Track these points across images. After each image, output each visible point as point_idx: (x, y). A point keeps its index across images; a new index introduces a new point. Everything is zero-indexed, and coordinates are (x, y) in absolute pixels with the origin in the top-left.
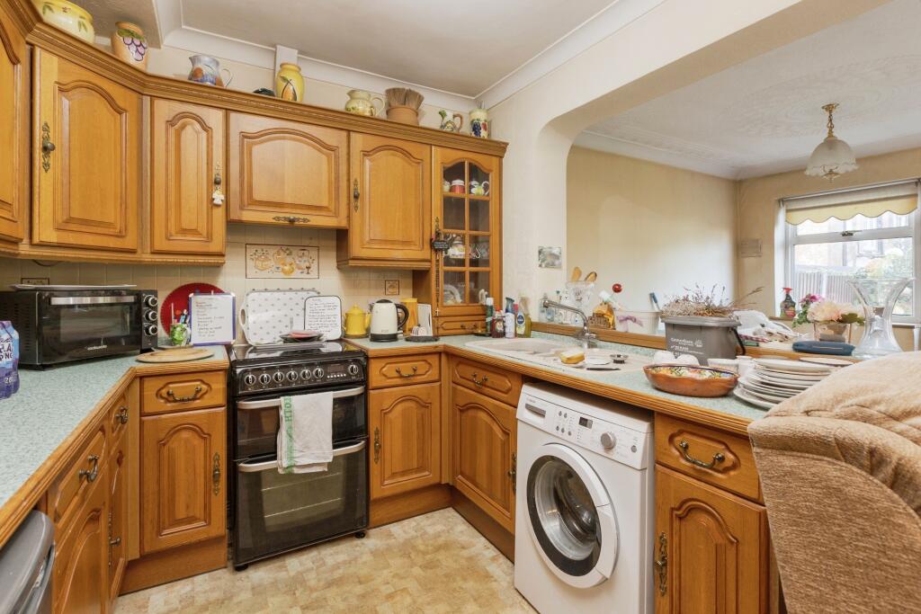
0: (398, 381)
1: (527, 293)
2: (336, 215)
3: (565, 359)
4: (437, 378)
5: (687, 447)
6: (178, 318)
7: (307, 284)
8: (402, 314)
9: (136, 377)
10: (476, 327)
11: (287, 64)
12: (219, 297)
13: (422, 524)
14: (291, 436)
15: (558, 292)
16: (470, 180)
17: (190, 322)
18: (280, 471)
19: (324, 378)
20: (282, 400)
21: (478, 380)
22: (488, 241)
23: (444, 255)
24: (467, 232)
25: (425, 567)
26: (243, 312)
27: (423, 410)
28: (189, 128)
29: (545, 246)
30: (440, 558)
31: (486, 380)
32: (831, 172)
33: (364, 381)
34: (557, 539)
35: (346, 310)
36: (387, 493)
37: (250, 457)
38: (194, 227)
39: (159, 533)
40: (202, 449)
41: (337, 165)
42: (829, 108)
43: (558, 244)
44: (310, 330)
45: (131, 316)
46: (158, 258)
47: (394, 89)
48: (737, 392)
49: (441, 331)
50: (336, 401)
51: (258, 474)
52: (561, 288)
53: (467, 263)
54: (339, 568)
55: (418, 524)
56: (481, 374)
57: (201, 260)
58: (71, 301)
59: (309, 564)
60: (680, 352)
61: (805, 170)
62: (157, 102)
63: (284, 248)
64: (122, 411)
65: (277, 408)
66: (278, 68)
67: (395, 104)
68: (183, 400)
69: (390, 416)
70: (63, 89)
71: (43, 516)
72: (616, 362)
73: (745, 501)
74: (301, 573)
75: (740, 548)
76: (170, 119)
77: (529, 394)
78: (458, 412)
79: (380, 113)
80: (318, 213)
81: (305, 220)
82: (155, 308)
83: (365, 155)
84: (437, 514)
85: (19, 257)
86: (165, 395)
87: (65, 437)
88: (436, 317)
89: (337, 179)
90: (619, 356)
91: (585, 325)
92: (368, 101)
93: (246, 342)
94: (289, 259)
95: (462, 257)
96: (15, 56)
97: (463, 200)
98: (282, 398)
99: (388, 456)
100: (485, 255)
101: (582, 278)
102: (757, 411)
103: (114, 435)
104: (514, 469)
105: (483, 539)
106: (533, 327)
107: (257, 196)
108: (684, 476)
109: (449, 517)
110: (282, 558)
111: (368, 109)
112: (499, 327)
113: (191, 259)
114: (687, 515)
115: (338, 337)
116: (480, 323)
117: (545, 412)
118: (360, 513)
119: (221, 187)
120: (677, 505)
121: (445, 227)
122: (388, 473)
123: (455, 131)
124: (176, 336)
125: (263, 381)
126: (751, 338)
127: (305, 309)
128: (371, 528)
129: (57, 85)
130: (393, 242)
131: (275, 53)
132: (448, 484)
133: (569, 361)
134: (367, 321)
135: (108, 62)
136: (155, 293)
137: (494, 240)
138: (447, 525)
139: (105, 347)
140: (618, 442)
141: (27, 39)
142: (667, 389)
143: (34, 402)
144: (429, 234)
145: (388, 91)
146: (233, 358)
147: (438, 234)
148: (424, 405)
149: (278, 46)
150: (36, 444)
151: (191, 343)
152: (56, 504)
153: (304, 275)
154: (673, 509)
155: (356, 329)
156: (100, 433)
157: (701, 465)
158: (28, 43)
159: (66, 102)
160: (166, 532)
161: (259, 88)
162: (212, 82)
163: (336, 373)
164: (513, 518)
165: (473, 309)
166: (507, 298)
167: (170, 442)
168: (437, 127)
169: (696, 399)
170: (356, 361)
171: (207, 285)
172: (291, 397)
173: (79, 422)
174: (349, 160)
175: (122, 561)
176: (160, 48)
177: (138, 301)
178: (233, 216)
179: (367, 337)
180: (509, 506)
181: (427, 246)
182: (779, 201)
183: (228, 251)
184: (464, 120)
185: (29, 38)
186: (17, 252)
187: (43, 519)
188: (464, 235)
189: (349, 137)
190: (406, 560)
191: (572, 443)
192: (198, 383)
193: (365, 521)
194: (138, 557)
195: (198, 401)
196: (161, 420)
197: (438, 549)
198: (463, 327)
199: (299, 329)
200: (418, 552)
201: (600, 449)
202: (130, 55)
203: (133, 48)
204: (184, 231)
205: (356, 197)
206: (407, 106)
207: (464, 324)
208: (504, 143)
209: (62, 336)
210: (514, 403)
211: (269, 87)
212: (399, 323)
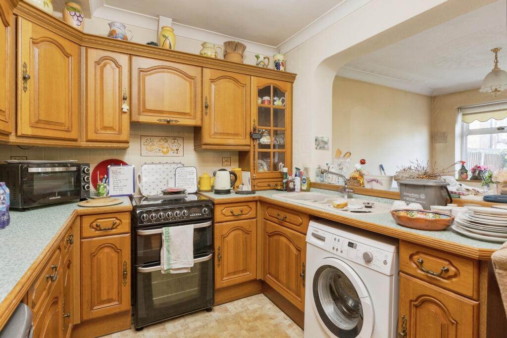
0: (232, 218)
1: (308, 166)
2: (195, 118)
3: (336, 206)
4: (255, 216)
5: (422, 262)
6: (101, 180)
7: (177, 160)
8: (233, 177)
9: (78, 216)
10: (277, 185)
11: (166, 27)
12: (125, 167)
13: (245, 303)
14: (169, 251)
15: (327, 164)
16: (274, 97)
17: (108, 182)
18: (163, 272)
19: (188, 216)
20: (164, 230)
21: (281, 217)
22: (284, 134)
23: (258, 142)
24: (272, 128)
25: (248, 330)
26: (139, 176)
27: (246, 235)
28: (108, 66)
29: (319, 136)
30: (257, 325)
31: (286, 217)
32: (496, 90)
33: (211, 218)
34: (332, 316)
35: (200, 175)
36: (225, 285)
37: (145, 264)
38: (111, 126)
39: (92, 308)
40: (117, 259)
41: (195, 87)
42: (496, 51)
43: (327, 135)
44: (179, 187)
45: (74, 179)
46: (91, 144)
47: (229, 42)
48: (453, 227)
49: (256, 188)
50: (195, 230)
51: (149, 274)
52: (329, 161)
53: (272, 147)
54: (197, 330)
55: (243, 304)
56: (283, 214)
57: (115, 145)
58: (40, 170)
59: (180, 328)
60: (410, 201)
61: (480, 89)
62: (90, 50)
63: (163, 138)
64: (70, 236)
65: (161, 235)
66: (160, 30)
67: (229, 50)
68: (105, 229)
69: (227, 239)
70: (35, 42)
71: (26, 306)
72: (366, 207)
73: (463, 298)
74: (175, 333)
75: (459, 327)
76: (97, 60)
77: (313, 227)
78: (267, 237)
79: (221, 56)
80: (184, 117)
81: (176, 121)
82: (88, 174)
83: (212, 82)
84: (254, 297)
85: (10, 144)
86: (95, 226)
87: (38, 255)
88: (253, 179)
89: (195, 96)
90: (368, 203)
91: (346, 184)
92: (214, 49)
93: (141, 194)
94: (166, 145)
95: (268, 143)
96: (6, 21)
97: (269, 109)
98: (164, 228)
99: (225, 263)
100: (282, 142)
101: (342, 156)
102: (469, 240)
103: (66, 251)
104: (304, 272)
105: (283, 313)
106: (312, 185)
107: (148, 107)
108: (420, 281)
109: (261, 300)
110: (163, 324)
111: (214, 54)
112: (291, 185)
113: (109, 145)
114: (421, 304)
115: (195, 191)
116: (279, 183)
117: (325, 238)
118: (208, 297)
119: (127, 101)
120: (415, 298)
121: (259, 125)
122: (225, 273)
123: (265, 67)
124: (100, 191)
125: (152, 218)
126: (455, 193)
127: (175, 175)
128: (216, 306)
129: (31, 40)
130: (228, 134)
131: (159, 20)
132: (260, 280)
133: (338, 206)
134: (212, 181)
135: (62, 26)
136: (88, 165)
137: (288, 133)
138: (260, 304)
139: (59, 197)
140: (374, 258)
141: (14, 12)
142: (407, 225)
143: (19, 232)
144: (249, 130)
145: (225, 43)
146: (134, 204)
147: (255, 129)
148: (247, 233)
149: (160, 17)
150: (21, 259)
151: (109, 195)
152: (33, 297)
153: (175, 154)
154: (411, 301)
155: (205, 187)
156: (58, 251)
157: (433, 274)
158: (14, 14)
159: (36, 50)
160: (95, 308)
161: (149, 41)
162: (122, 38)
163: (195, 213)
164: (303, 302)
165: (275, 174)
166: (296, 168)
167: (98, 255)
168: (254, 64)
169: (427, 232)
170: (207, 206)
171: (118, 160)
172: (169, 228)
173: (46, 245)
174: (202, 84)
175: (70, 325)
176: (91, 18)
177: (79, 170)
178: (134, 119)
179: (212, 191)
180: (300, 294)
181: (248, 136)
182: (458, 108)
183: (131, 140)
184: (271, 60)
185: (15, 11)
186: (8, 141)
187: (26, 308)
188: (270, 130)
189: (202, 70)
190: (237, 326)
191: (344, 258)
192: (114, 219)
193: (212, 302)
194: (79, 322)
195: (114, 230)
196: (92, 241)
197: (256, 319)
198: (269, 185)
199: (172, 187)
200: (244, 321)
201: (362, 262)
202: (74, 22)
203: (75, 18)
204: (105, 128)
205: (206, 107)
206: (236, 52)
207: (270, 183)
208: (294, 74)
209: (34, 191)
210: (304, 232)
211: (155, 41)
212: (231, 184)
